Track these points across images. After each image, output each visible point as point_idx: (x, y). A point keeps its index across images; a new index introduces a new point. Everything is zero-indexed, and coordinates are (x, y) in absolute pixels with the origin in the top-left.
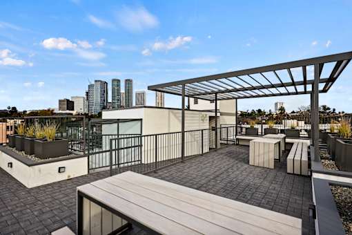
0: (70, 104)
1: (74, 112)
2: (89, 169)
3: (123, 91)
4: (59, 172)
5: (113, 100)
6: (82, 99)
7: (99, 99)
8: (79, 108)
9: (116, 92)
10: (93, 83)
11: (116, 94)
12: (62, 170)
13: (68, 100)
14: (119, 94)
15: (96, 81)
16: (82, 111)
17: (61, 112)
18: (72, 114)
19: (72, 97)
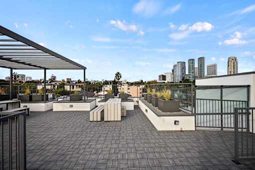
0: (164, 77)
1: (166, 82)
2: (196, 127)
3: (196, 66)
4: (175, 124)
5: (189, 73)
6: (170, 74)
7: (180, 73)
8: (169, 79)
9: (192, 67)
10: (176, 64)
11: (191, 69)
12: (177, 123)
13: (163, 75)
14: (193, 68)
15: (178, 63)
16: (170, 81)
17: (160, 81)
18: (164, 83)
19: (165, 73)
